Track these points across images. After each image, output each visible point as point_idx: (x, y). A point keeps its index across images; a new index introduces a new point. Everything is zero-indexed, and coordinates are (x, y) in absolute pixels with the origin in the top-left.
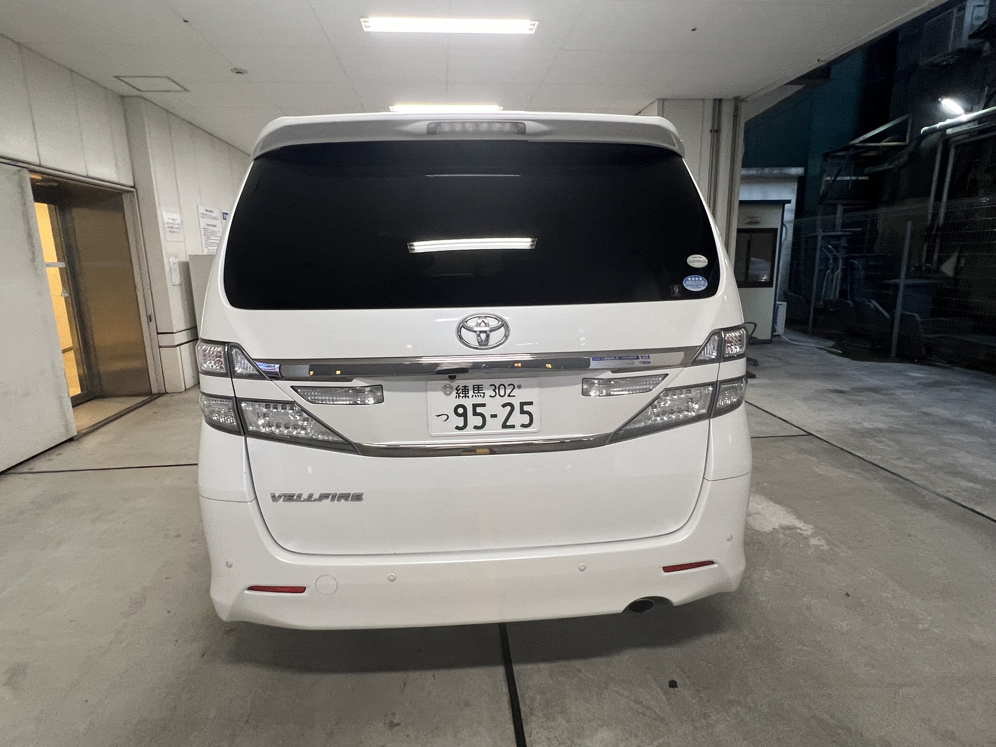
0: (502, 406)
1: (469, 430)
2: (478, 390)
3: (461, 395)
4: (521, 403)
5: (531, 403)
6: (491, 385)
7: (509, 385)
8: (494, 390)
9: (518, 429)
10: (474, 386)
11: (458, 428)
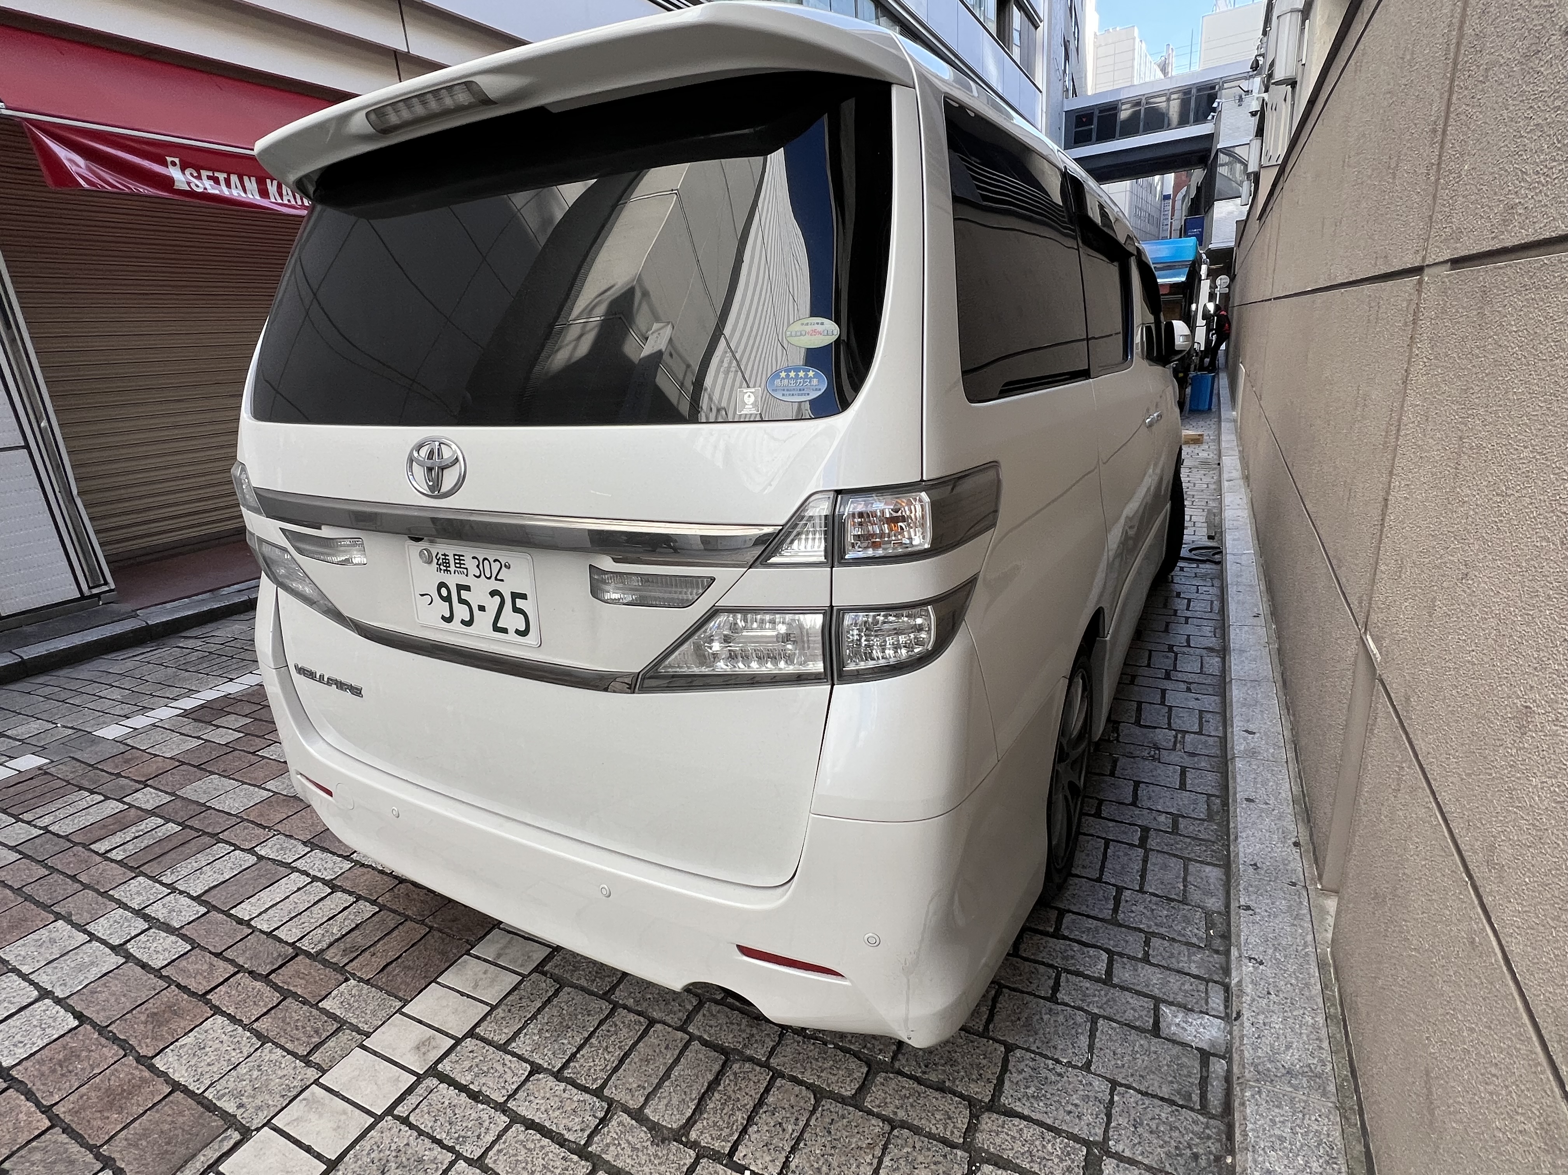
0: (490, 593)
1: (456, 625)
2: (460, 564)
3: (442, 567)
4: (512, 593)
5: (524, 597)
6: (474, 558)
7: (495, 561)
8: (478, 566)
9: (512, 636)
10: (455, 555)
11: (443, 618)
